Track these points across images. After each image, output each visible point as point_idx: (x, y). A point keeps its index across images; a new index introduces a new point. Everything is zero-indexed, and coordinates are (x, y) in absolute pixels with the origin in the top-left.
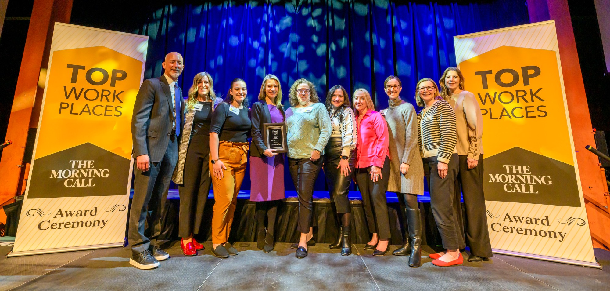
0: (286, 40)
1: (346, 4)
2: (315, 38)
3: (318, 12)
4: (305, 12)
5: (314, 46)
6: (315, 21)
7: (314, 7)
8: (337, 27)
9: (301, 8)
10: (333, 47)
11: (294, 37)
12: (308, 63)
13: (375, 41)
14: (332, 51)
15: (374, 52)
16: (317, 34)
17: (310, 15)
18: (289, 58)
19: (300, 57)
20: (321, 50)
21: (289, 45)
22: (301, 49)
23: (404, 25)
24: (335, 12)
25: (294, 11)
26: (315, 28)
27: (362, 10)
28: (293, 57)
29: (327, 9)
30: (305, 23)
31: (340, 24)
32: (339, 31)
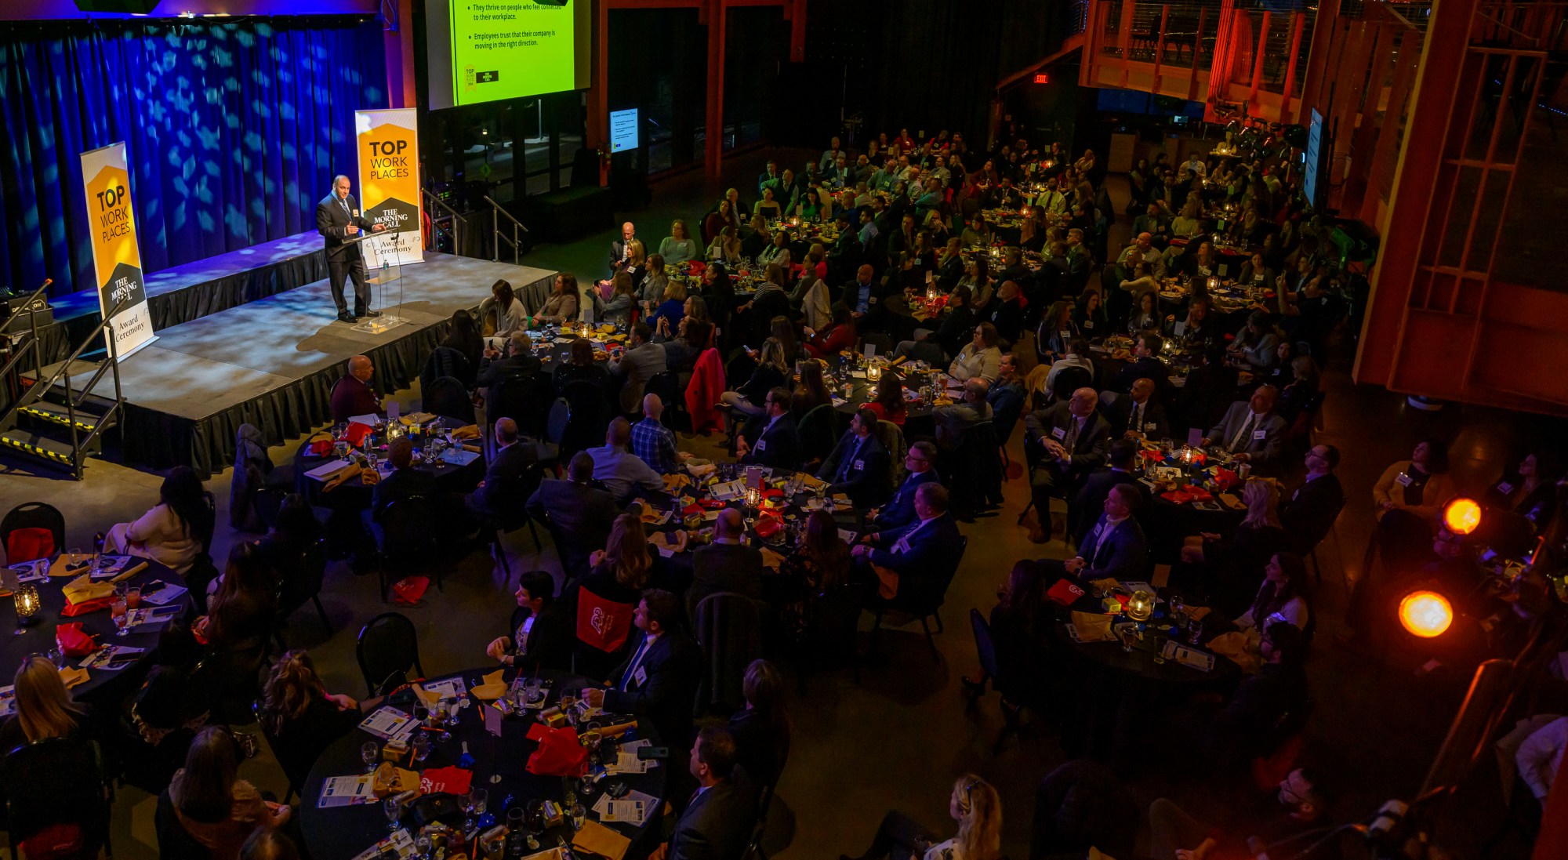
3: (202, 45)
4: (190, 45)
5: (204, 92)
7: (198, 38)
9: (184, 41)
16: (205, 76)
20: (211, 96)
26: (202, 67)
29: (213, 42)
30: (191, 62)
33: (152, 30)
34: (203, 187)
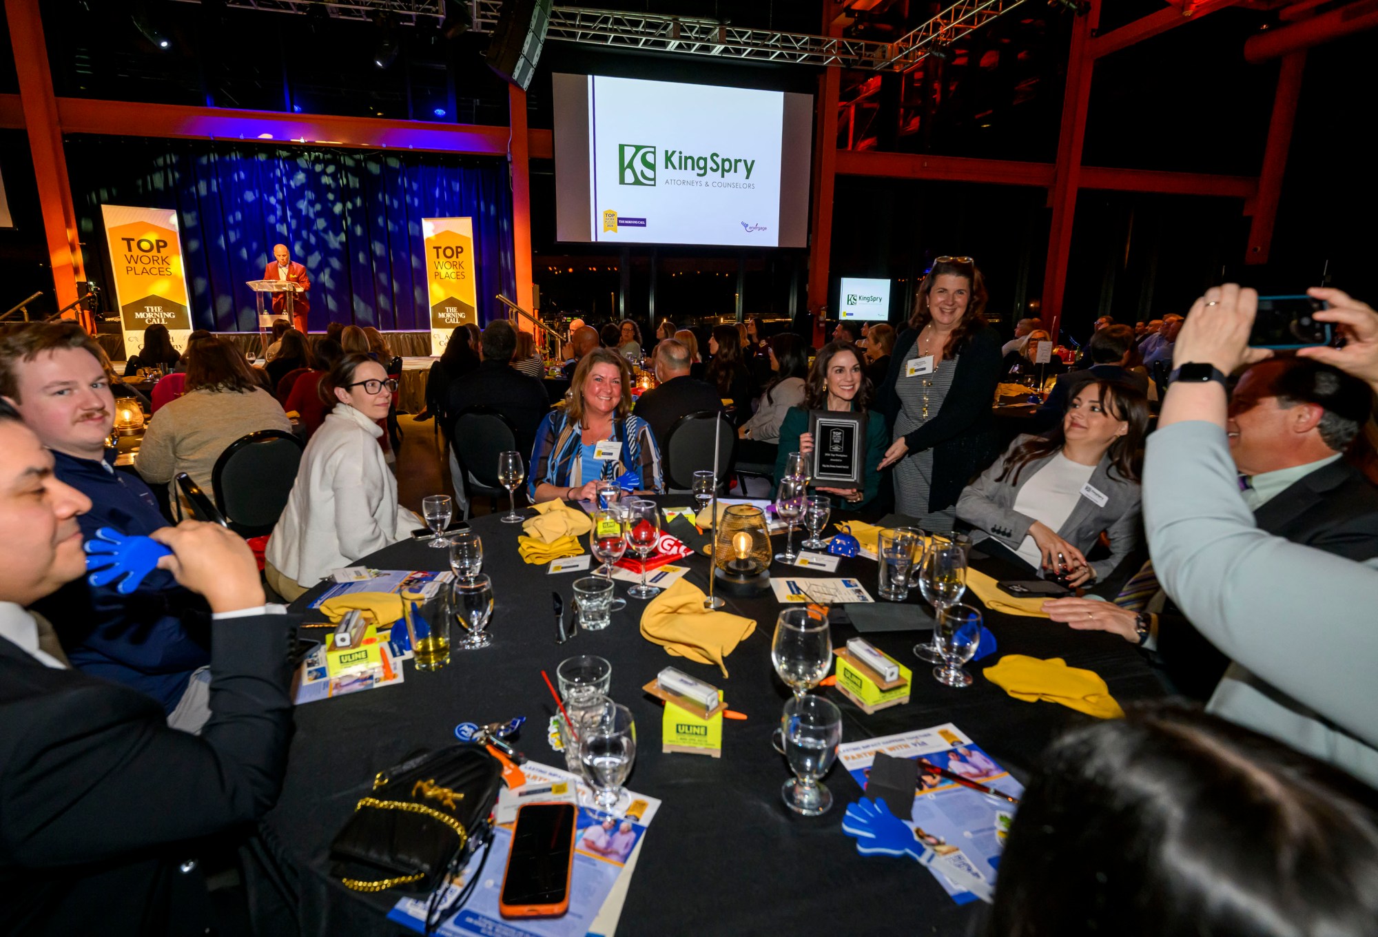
0: (303, 197)
1: (358, 162)
2: (331, 196)
3: (331, 169)
4: (318, 168)
5: (330, 205)
6: (330, 178)
7: (327, 163)
8: (351, 185)
9: (313, 165)
10: (349, 205)
11: (310, 195)
12: (326, 221)
13: (387, 201)
14: (348, 210)
15: (388, 213)
16: (333, 191)
17: (324, 172)
18: (307, 216)
19: (318, 215)
20: (338, 208)
21: (306, 202)
22: (318, 207)
23: (415, 186)
24: (348, 169)
25: (306, 166)
26: (330, 185)
27: (374, 168)
28: (312, 215)
30: (320, 181)
31: (354, 182)
32: (355, 189)
33: (284, 154)
34: (327, 277)
